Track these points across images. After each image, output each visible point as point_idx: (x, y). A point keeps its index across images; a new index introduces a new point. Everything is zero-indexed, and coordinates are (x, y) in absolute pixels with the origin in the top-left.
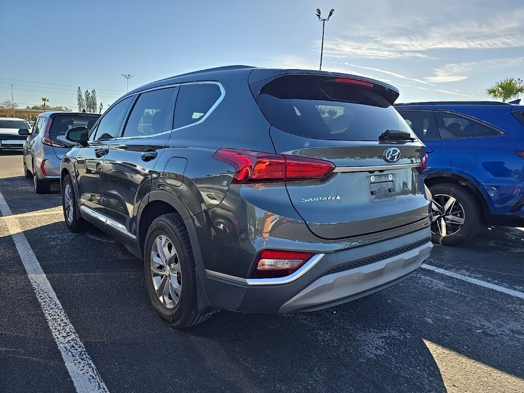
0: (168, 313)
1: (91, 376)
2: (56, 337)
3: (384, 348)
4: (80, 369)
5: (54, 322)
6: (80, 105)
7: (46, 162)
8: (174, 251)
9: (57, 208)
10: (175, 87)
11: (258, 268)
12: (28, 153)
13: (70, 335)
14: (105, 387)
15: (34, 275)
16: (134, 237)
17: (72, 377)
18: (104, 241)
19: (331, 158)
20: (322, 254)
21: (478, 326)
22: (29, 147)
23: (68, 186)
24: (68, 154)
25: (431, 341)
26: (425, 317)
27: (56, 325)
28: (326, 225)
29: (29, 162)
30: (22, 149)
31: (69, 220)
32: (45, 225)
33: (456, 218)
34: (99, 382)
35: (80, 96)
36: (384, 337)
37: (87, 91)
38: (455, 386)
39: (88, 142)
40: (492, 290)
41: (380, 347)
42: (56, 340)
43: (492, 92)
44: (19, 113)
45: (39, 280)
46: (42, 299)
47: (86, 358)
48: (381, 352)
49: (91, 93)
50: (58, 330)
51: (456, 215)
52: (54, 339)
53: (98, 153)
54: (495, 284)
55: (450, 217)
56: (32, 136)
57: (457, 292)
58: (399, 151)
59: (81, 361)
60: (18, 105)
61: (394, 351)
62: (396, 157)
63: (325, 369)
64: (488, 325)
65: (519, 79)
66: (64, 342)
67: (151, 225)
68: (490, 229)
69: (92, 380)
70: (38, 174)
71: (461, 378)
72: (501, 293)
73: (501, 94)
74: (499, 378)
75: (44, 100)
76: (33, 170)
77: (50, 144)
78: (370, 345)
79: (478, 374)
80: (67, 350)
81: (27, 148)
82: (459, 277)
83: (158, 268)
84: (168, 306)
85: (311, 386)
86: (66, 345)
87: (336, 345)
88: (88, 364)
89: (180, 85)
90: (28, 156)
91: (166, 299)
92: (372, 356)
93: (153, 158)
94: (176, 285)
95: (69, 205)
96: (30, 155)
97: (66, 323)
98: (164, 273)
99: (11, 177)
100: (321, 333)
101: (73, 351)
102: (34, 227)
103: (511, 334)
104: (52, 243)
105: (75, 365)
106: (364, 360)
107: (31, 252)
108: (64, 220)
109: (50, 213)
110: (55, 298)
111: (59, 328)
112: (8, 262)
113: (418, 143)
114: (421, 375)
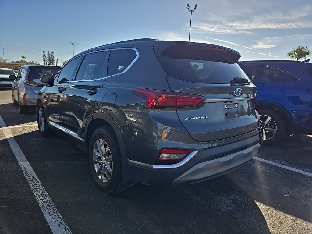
0: (104, 185)
1: (60, 222)
2: (37, 199)
3: (232, 206)
4: (53, 218)
5: (36, 191)
6: (45, 61)
7: (26, 94)
8: (108, 149)
9: (33, 123)
10: (108, 51)
11: (160, 159)
12: (15, 89)
13: (46, 198)
14: (69, 229)
15: (22, 163)
16: (83, 140)
17: (49, 223)
18: (62, 142)
19: (203, 94)
20: (197, 151)
21: (286, 192)
22: (16, 86)
23: (41, 109)
24: (41, 90)
25: (259, 201)
26: (255, 187)
27: (37, 192)
28: (198, 133)
29: (16, 95)
30: (11, 87)
31: (41, 130)
32: (27, 133)
33: (271, 129)
34: (65, 226)
35: (44, 55)
36: (232, 199)
37: (49, 52)
38: (274, 227)
39: (53, 83)
40: (294, 171)
41: (230, 205)
42: (38, 201)
43: (290, 54)
44: (8, 65)
45: (25, 165)
46: (28, 177)
47: (56, 212)
48: (230, 208)
49: (51, 53)
50: (39, 195)
51: (271, 127)
52: (36, 201)
53: (60, 90)
54: (295, 168)
55: (267, 129)
56: (18, 79)
57: (273, 173)
58: (241, 90)
59: (53, 214)
60: (7, 60)
61: (238, 207)
62: (240, 94)
63: (198, 218)
64: (292, 192)
65: (306, 47)
66: (43, 203)
67: (94, 133)
68: (291, 135)
69: (61, 225)
70: (22, 102)
71: (278, 223)
72: (299, 173)
73: (296, 56)
74: (300, 223)
75: (23, 57)
76: (18, 100)
77: (28, 84)
78: (223, 204)
79: (287, 220)
80: (44, 207)
81: (15, 86)
82: (274, 164)
83: (97, 158)
84: (104, 181)
85: (190, 228)
86: (44, 204)
87: (203, 204)
88: (58, 215)
89: (110, 50)
90: (15, 91)
91: (103, 177)
92: (225, 210)
93: (95, 93)
94: (109, 169)
95: (41, 121)
96: (17, 91)
97: (43, 191)
98: (102, 162)
99: (4, 103)
100: (195, 197)
101: (48, 208)
102: (20, 134)
103: (306, 197)
104: (32, 144)
105: (50, 216)
106: (221, 213)
107: (19, 149)
108: (38, 130)
109: (29, 125)
110: (36, 176)
111: (39, 194)
112: (6, 155)
113: (252, 85)
114: (254, 221)
